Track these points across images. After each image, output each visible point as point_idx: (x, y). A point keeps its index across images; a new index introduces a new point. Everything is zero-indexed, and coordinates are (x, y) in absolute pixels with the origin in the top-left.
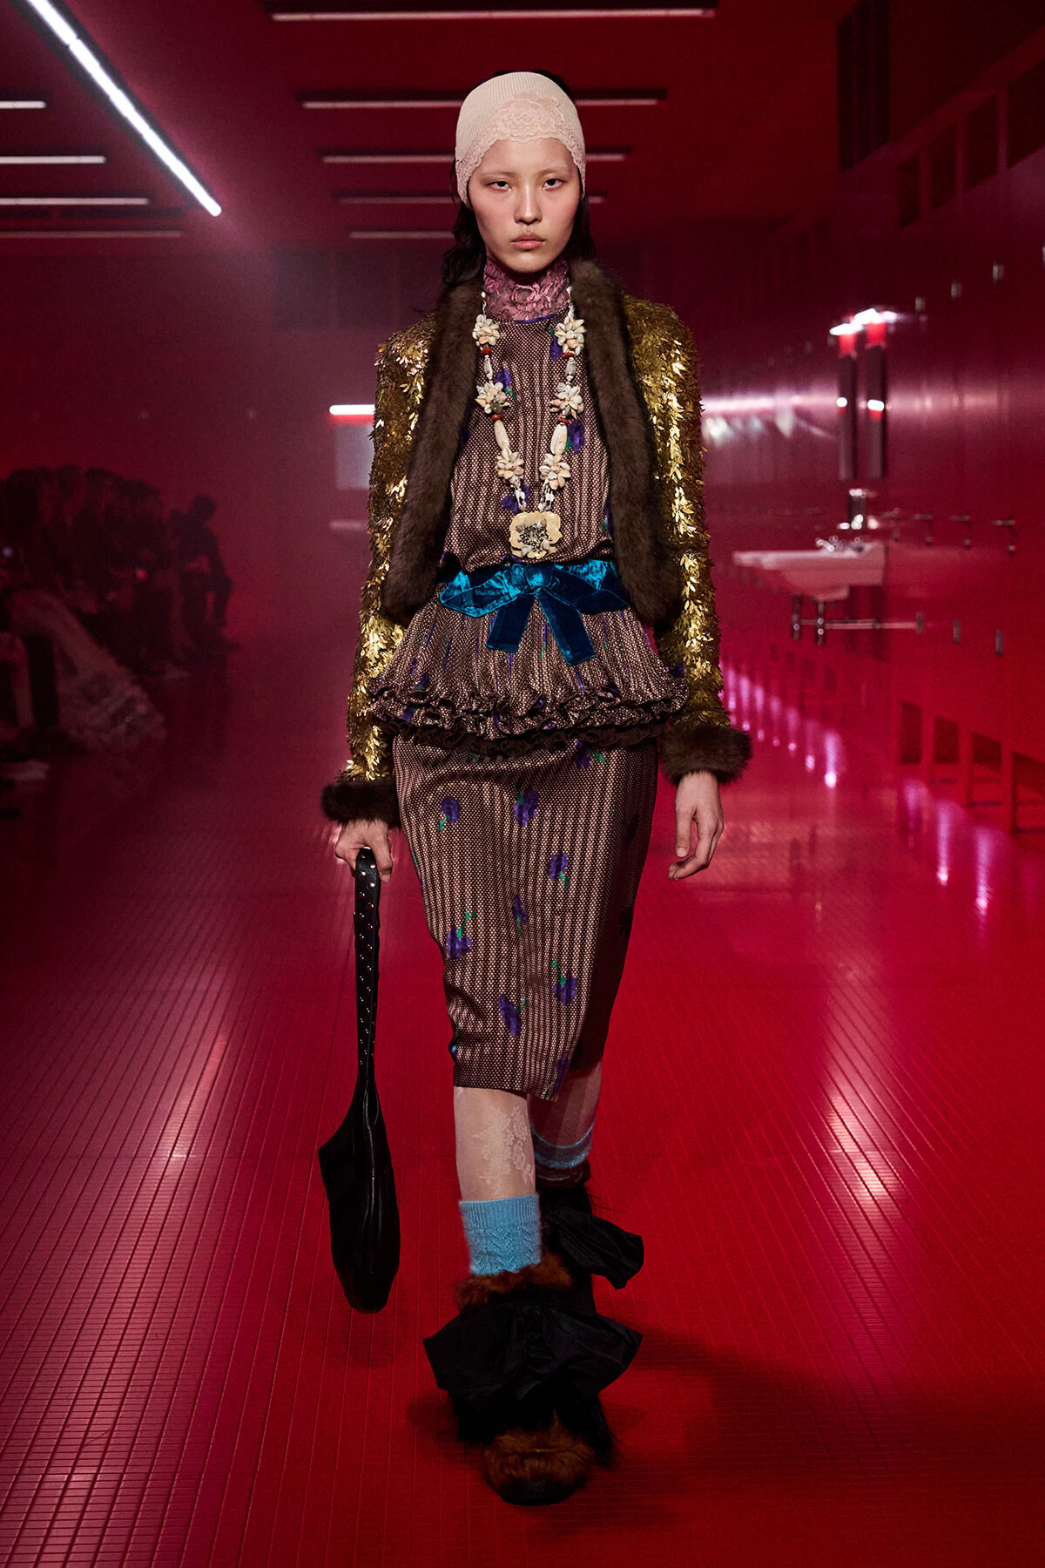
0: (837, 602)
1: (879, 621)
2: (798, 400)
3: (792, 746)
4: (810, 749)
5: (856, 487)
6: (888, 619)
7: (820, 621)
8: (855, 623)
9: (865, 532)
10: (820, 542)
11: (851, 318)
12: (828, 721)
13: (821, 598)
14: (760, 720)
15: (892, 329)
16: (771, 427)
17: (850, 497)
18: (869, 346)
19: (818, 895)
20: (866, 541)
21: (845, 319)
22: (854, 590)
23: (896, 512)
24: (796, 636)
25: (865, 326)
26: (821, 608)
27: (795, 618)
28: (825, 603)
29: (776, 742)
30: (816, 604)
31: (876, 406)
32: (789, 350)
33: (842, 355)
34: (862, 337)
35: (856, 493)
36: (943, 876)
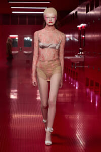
0: (78, 64)
1: (83, 66)
4: (74, 84)
8: (80, 67)
9: (82, 54)
10: (76, 55)
12: (77, 80)
15: (85, 27)
16: (70, 39)
18: (82, 29)
21: (79, 25)
22: (80, 62)
23: (86, 51)
25: (82, 26)
29: (69, 83)
30: (75, 64)
31: (83, 36)
33: (79, 30)
35: (81, 49)
36: (92, 101)
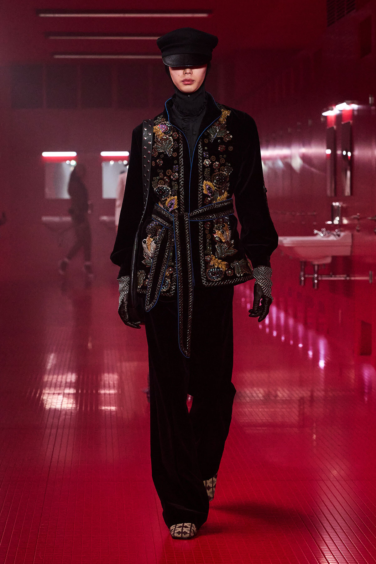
0: (325, 265)
1: (348, 276)
2: (304, 150)
3: (301, 345)
4: (311, 347)
5: (335, 201)
6: (354, 274)
7: (316, 276)
8: (335, 277)
9: (341, 226)
10: (316, 232)
11: (334, 107)
12: (319, 332)
13: (316, 263)
14: (283, 329)
15: (356, 113)
16: (288, 166)
17: (332, 206)
18: (343, 123)
19: (314, 431)
20: (341, 231)
21: (330, 108)
22: (334, 258)
23: (358, 214)
24: (303, 284)
25: (341, 111)
26: (316, 268)
27: (302, 273)
28: (318, 266)
29: (292, 342)
30: (314, 266)
32: (299, 123)
33: (328, 128)
34: (339, 117)
35: (336, 204)
